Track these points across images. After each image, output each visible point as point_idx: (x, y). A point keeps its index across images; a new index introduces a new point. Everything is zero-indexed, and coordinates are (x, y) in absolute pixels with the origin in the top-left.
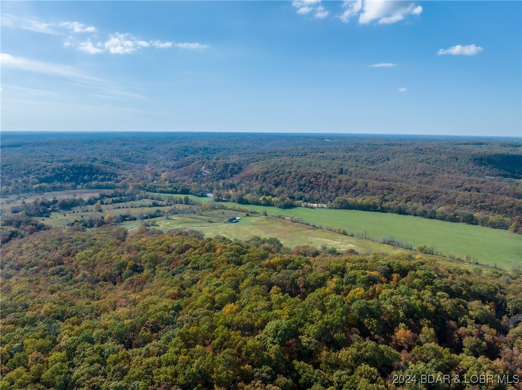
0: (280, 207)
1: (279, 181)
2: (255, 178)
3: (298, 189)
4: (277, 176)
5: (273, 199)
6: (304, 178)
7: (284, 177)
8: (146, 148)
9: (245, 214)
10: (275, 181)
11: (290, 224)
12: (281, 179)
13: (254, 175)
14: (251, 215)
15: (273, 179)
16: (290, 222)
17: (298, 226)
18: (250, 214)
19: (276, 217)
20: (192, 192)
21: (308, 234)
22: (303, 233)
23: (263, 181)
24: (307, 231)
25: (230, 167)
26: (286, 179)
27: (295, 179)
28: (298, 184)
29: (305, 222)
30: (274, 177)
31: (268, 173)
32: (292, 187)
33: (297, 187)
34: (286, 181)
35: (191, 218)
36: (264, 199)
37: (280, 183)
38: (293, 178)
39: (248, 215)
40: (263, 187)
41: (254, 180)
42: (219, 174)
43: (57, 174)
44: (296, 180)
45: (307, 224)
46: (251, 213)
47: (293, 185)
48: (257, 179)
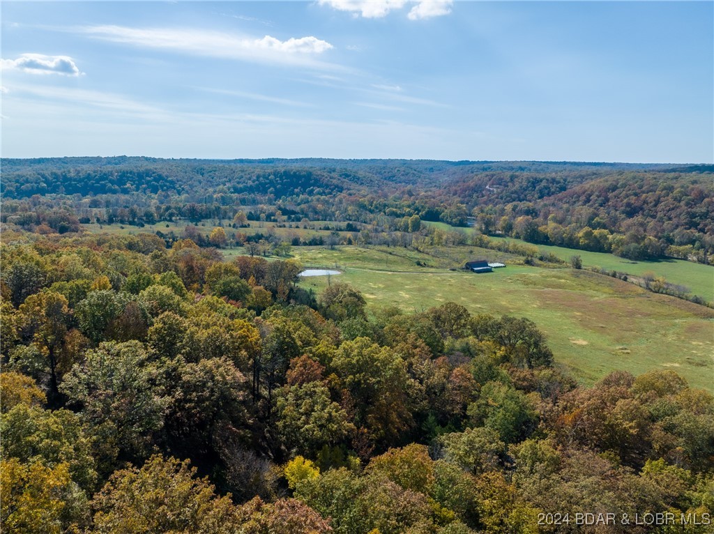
0: (624, 255)
1: (638, 204)
2: (583, 198)
3: (686, 224)
4: (636, 194)
5: (610, 237)
6: (706, 200)
7: (651, 197)
8: (432, 169)
9: (522, 259)
10: (628, 205)
11: (639, 295)
12: (645, 202)
13: (584, 193)
14: (540, 262)
15: (625, 201)
16: (640, 290)
17: (663, 303)
18: (537, 261)
19: (604, 273)
20: (444, 217)
21: (693, 331)
22: (674, 325)
23: (601, 206)
24: (692, 321)
25: (544, 184)
26: (657, 202)
27: (680, 201)
28: (688, 213)
29: (692, 295)
30: (627, 196)
31: (614, 188)
32: (670, 219)
33: (684, 219)
34: (656, 205)
35: (382, 251)
36: (588, 235)
37: (642, 209)
38: (675, 199)
39: (528, 263)
40: (597, 215)
41: (580, 203)
42: (515, 192)
43: (260, 183)
44: (682, 203)
45: (697, 301)
46: (541, 259)
47: (673, 214)
48: (588, 200)
